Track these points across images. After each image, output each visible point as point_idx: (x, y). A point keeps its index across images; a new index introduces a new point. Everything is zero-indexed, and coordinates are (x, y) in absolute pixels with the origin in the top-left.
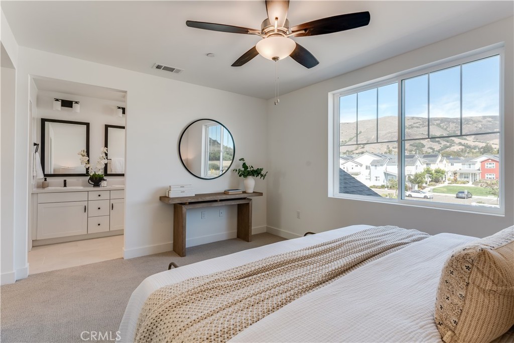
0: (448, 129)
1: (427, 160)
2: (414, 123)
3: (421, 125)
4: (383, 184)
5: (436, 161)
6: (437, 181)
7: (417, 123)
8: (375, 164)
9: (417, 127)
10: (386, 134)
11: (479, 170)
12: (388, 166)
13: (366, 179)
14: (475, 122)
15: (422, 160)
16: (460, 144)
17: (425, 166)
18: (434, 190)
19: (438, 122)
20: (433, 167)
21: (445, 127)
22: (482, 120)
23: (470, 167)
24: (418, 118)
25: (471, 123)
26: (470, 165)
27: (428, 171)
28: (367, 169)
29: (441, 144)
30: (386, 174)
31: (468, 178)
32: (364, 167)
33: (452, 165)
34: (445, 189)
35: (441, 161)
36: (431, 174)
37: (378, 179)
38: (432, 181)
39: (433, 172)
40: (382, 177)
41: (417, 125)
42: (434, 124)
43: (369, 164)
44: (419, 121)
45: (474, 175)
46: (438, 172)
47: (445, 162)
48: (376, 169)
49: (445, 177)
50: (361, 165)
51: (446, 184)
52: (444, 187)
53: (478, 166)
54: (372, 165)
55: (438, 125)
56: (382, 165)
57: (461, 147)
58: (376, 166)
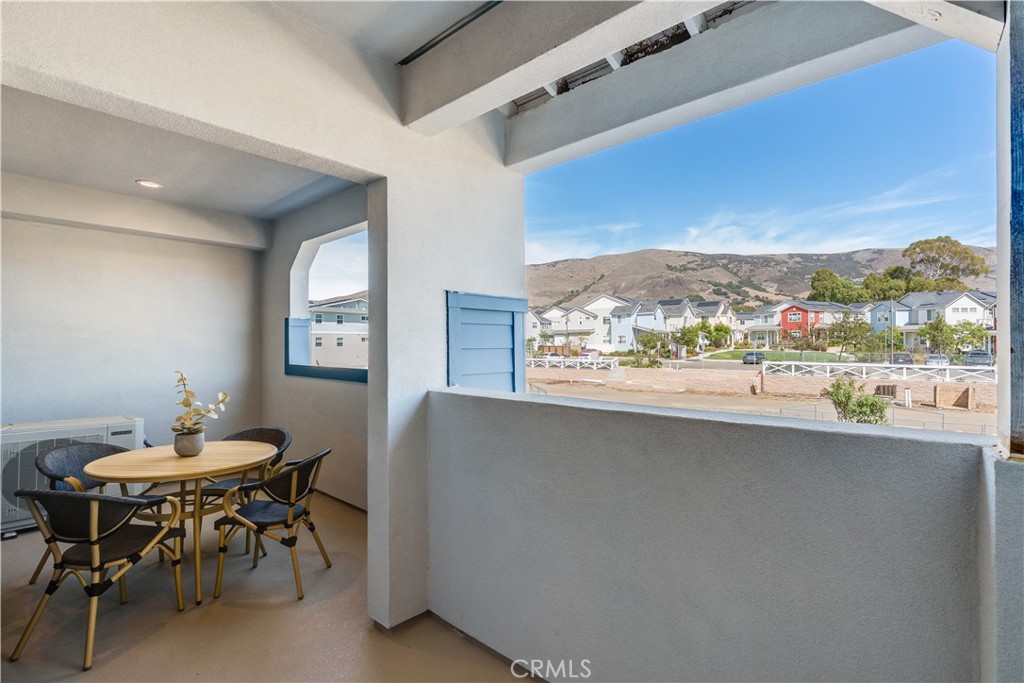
0: (740, 274)
1: (703, 310)
2: (689, 263)
3: (698, 265)
4: (631, 348)
5: (716, 312)
6: (717, 344)
7: (693, 262)
8: (618, 313)
9: (693, 269)
10: (644, 280)
11: (779, 325)
12: (638, 318)
13: (605, 341)
14: (778, 263)
15: (697, 310)
16: (757, 298)
17: (700, 320)
18: (711, 357)
19: (725, 261)
20: (712, 322)
21: (735, 270)
22: (788, 260)
23: (766, 322)
24: (694, 254)
25: (772, 264)
26: (766, 317)
27: (704, 327)
28: (604, 323)
29: (728, 297)
30: (636, 331)
31: (763, 338)
32: (600, 320)
33: (743, 323)
34: (729, 356)
35: (724, 312)
36: (709, 332)
37: (623, 339)
38: (710, 345)
39: (712, 328)
40: (630, 337)
41: (693, 265)
42: (719, 265)
43: (608, 315)
44: (697, 259)
45: (772, 333)
46: (719, 329)
47: (730, 313)
48: (619, 322)
49: (731, 340)
50: (595, 317)
51: (731, 349)
52: (728, 353)
53: (777, 319)
54: (614, 316)
55: (725, 267)
56: (629, 315)
57: (758, 303)
58: (619, 317)
